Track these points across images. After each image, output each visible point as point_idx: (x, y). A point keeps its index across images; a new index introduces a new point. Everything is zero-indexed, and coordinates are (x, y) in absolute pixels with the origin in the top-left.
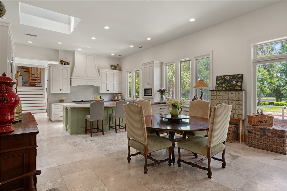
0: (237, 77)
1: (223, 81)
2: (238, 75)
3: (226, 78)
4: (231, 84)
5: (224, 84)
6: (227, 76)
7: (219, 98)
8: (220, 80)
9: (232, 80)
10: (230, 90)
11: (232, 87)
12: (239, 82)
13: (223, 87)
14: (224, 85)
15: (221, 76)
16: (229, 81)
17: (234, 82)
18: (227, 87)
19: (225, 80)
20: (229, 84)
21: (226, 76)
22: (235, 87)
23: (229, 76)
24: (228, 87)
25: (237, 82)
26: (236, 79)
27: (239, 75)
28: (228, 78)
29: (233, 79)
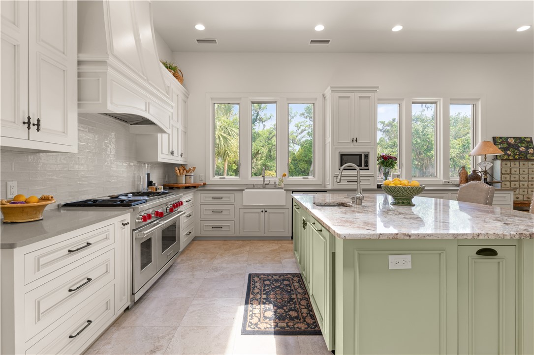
0: (524, 140)
1: (505, 145)
2: (525, 138)
3: (509, 140)
4: (520, 151)
5: (509, 150)
6: (511, 137)
7: (515, 171)
8: (501, 143)
9: (519, 145)
10: (520, 159)
11: (523, 155)
12: (530, 148)
13: (509, 155)
14: (509, 152)
15: (501, 138)
16: (515, 147)
17: (523, 148)
18: (515, 155)
19: (509, 144)
20: (516, 151)
21: (509, 137)
22: (526, 156)
23: (514, 138)
24: (517, 155)
25: (527, 148)
26: (524, 143)
27: (527, 138)
28: (512, 141)
29: (520, 143)
